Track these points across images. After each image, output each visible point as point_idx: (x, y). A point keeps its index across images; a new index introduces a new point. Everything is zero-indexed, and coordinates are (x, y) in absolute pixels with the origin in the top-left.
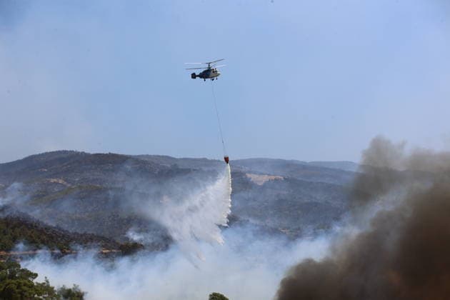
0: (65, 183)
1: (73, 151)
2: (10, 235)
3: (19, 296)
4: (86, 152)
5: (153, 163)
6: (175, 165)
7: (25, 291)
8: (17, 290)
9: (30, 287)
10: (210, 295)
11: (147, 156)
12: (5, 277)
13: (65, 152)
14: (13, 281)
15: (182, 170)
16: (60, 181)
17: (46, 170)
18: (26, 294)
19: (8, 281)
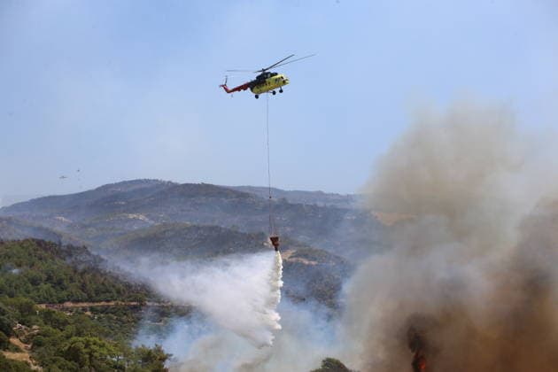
0: (147, 219)
1: (157, 180)
2: (77, 283)
3: (87, 356)
4: (173, 181)
5: (256, 196)
6: (284, 199)
7: (96, 351)
8: (84, 351)
9: (100, 346)
10: (324, 361)
11: (249, 188)
12: (72, 334)
13: (147, 181)
14: (80, 339)
15: (292, 205)
16: (141, 217)
17: (123, 203)
18: (95, 354)
19: (74, 338)
